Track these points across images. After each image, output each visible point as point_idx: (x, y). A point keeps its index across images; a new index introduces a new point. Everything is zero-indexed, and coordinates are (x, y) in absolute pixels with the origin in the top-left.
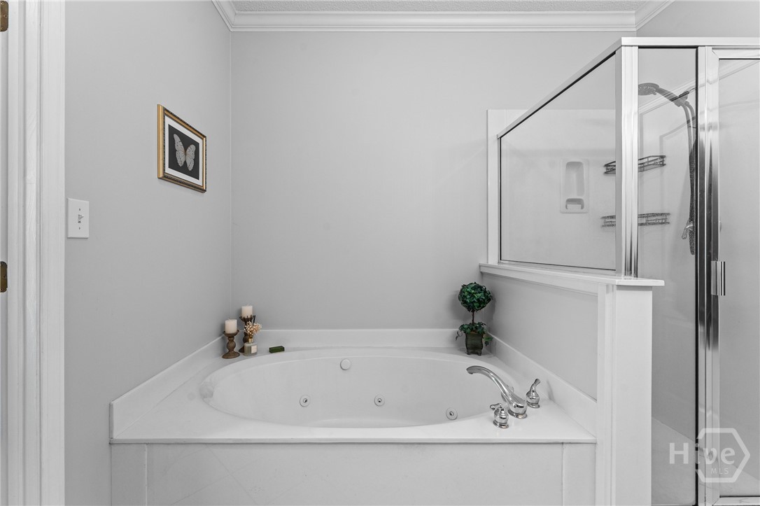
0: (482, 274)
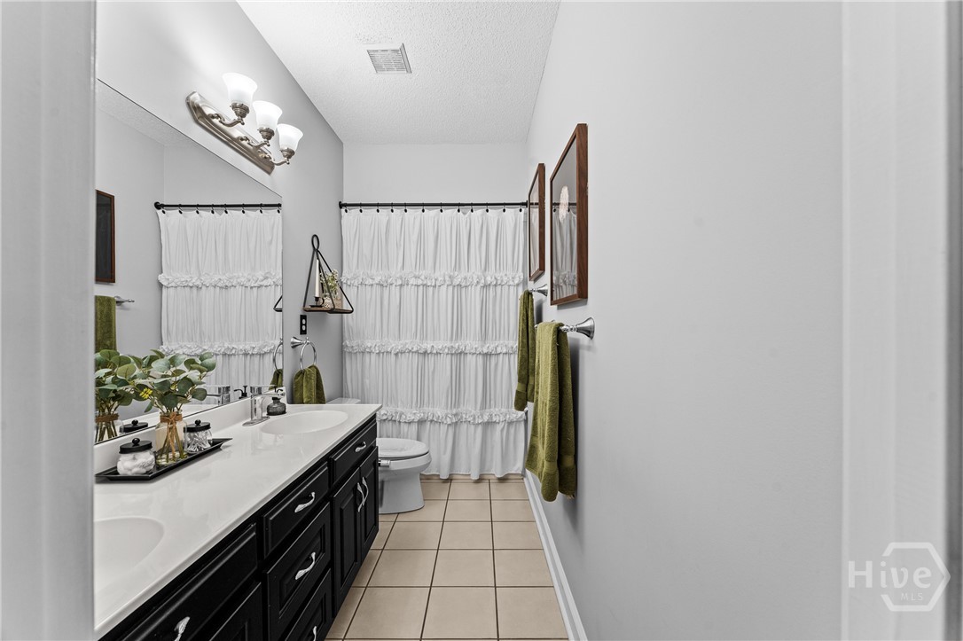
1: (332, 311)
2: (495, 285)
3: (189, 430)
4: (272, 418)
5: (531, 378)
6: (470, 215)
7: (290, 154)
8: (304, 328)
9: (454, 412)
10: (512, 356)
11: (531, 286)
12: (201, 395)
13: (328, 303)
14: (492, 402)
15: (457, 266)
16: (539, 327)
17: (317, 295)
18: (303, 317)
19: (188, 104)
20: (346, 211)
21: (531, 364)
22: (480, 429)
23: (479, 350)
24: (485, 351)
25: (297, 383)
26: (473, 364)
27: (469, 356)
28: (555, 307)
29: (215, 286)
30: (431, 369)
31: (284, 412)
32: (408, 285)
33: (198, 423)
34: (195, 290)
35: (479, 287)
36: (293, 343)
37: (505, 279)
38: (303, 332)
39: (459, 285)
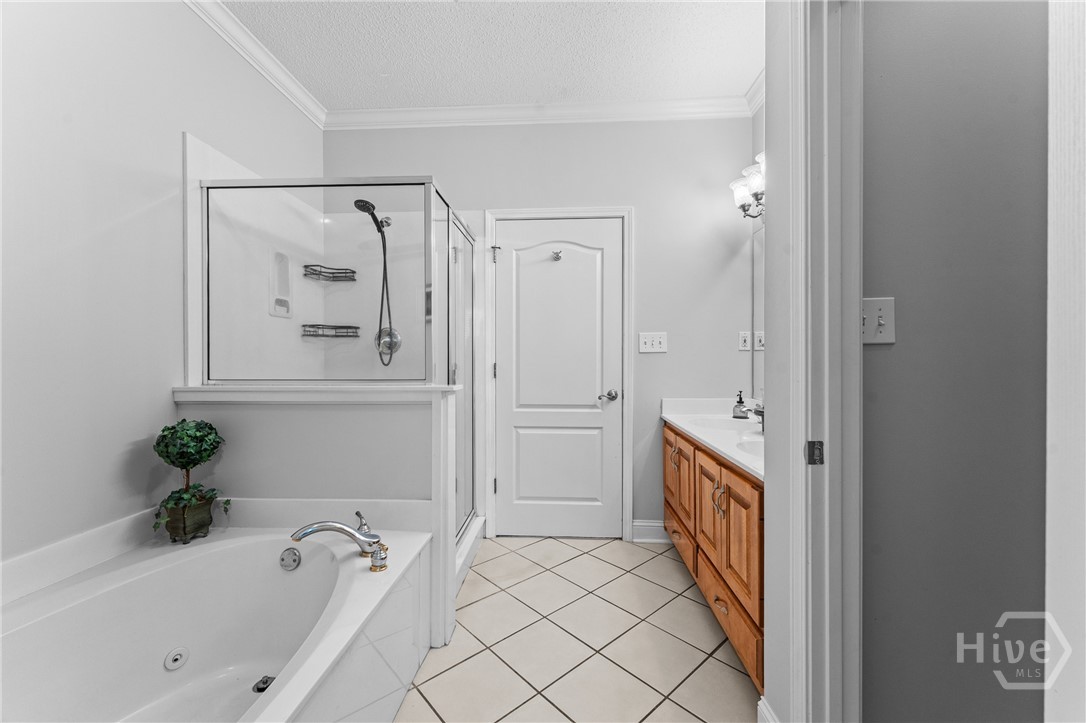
0: (177, 404)
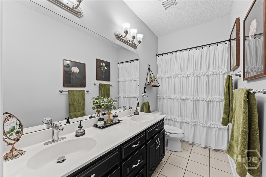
1: (153, 86)
2: (213, 75)
3: (113, 117)
4: (135, 115)
5: (231, 113)
6: (202, 50)
7: (140, 42)
8: (145, 91)
9: (194, 121)
10: (221, 103)
11: (231, 73)
12: (115, 108)
13: (152, 84)
14: (211, 119)
15: (196, 69)
16: (235, 91)
17: (149, 82)
18: (145, 88)
19: (115, 35)
20: (158, 57)
21: (231, 107)
22: (205, 129)
23: (205, 99)
24: (208, 100)
25: (143, 106)
26: (202, 104)
27: (201, 102)
28: (246, 81)
29: (128, 81)
30: (186, 105)
31: (138, 114)
32: (177, 77)
33: (115, 115)
34: (124, 82)
35: (205, 76)
36: (142, 95)
37: (218, 72)
38: (145, 92)
39: (197, 76)
